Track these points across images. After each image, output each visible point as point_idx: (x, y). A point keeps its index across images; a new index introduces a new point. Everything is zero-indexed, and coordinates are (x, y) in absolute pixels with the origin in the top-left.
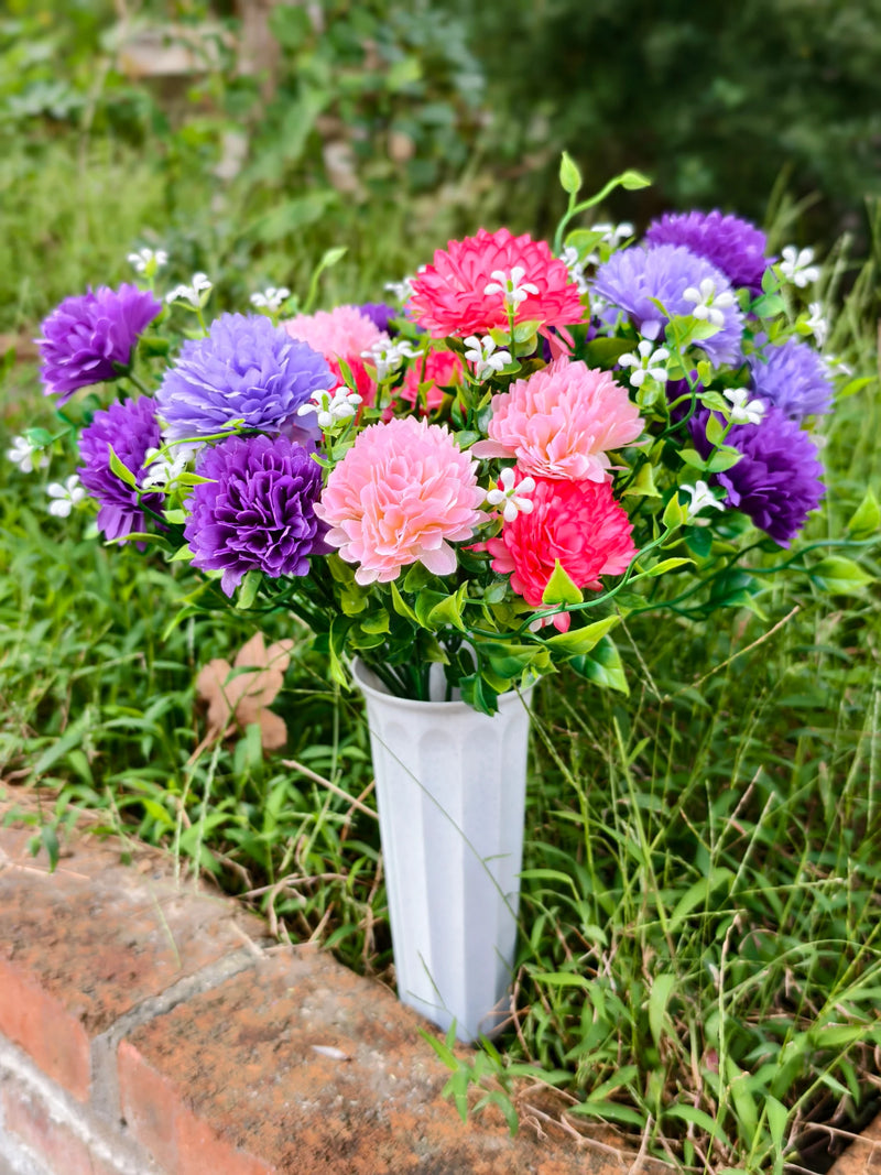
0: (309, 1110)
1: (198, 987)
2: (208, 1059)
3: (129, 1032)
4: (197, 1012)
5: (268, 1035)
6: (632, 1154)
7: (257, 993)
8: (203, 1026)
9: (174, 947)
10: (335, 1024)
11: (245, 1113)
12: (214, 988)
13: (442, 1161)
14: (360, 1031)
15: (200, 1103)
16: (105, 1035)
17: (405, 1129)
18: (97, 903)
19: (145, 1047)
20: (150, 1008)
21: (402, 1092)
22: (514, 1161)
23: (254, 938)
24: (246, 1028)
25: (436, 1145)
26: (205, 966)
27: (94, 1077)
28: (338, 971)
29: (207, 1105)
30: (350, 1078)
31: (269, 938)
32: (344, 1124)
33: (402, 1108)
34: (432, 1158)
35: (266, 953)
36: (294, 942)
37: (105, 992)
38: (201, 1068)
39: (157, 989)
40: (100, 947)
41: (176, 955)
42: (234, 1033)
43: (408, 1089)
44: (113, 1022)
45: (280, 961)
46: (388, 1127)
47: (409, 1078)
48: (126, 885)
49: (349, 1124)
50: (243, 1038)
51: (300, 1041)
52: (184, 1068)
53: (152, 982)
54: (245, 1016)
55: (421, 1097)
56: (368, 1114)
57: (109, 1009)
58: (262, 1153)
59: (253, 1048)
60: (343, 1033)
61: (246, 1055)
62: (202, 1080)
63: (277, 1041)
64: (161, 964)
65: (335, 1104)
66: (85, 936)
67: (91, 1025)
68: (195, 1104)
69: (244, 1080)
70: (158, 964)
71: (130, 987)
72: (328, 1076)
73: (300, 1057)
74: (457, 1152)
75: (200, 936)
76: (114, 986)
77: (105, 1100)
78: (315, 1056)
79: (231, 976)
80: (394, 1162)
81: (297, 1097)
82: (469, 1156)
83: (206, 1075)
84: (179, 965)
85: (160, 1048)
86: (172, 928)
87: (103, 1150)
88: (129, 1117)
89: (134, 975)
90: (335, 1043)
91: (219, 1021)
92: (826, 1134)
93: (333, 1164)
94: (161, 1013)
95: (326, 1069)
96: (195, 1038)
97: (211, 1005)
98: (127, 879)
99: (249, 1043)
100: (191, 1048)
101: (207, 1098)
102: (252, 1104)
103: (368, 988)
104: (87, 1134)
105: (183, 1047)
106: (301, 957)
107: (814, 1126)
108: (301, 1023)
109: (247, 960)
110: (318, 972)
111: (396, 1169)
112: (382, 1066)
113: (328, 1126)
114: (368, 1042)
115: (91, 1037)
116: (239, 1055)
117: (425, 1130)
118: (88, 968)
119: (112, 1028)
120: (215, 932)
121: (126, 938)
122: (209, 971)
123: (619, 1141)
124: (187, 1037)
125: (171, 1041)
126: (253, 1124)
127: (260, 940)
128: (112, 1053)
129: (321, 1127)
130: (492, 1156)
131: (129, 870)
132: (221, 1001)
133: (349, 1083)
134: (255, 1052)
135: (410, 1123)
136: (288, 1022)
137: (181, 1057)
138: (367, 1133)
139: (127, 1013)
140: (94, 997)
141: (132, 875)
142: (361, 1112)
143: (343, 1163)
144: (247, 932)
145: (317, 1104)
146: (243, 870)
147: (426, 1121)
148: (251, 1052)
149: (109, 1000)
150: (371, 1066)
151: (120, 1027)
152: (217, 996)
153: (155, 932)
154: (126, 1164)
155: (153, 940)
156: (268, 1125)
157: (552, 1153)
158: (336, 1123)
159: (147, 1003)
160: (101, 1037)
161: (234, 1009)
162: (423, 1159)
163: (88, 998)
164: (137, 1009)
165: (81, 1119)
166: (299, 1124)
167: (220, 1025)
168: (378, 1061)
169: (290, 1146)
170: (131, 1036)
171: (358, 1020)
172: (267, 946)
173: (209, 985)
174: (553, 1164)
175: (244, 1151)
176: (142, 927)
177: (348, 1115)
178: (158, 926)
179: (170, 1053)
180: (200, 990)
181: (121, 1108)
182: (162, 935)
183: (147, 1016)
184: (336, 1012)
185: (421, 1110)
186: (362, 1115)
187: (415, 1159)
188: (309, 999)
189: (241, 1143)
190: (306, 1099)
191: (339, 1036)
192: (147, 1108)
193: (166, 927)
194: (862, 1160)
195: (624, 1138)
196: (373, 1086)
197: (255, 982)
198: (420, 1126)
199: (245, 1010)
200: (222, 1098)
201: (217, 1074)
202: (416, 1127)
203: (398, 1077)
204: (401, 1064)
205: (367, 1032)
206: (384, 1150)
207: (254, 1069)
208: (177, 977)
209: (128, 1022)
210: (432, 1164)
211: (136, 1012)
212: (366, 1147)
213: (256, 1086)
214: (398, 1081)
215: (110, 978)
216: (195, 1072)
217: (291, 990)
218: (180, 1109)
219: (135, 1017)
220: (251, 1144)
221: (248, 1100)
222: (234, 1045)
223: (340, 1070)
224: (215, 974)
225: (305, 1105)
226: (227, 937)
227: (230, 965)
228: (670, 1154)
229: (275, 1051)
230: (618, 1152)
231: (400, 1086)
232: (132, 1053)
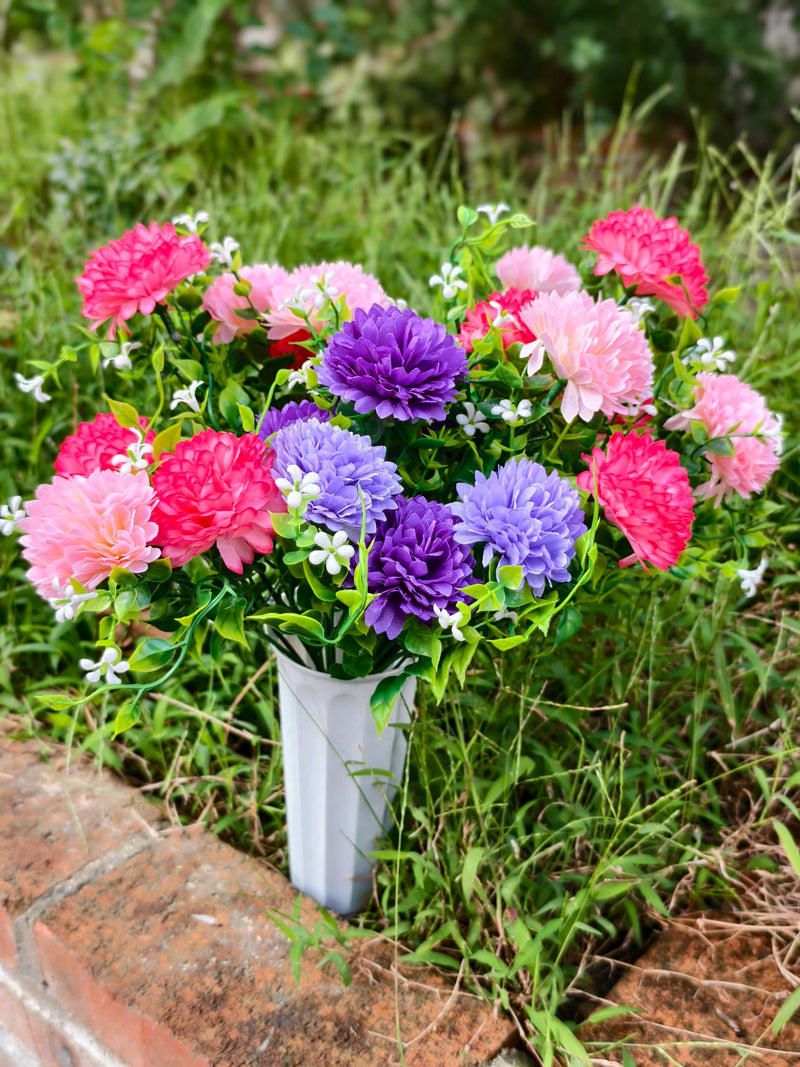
0: (189, 971)
1: (101, 870)
2: (107, 933)
3: (43, 912)
4: (100, 892)
5: (158, 908)
6: (448, 991)
7: (151, 872)
8: (105, 903)
9: (83, 836)
10: (214, 894)
11: (135, 977)
12: (115, 869)
13: (294, 1007)
14: (234, 900)
15: (100, 971)
16: (23, 916)
17: (266, 983)
18: (19, 800)
19: (55, 926)
20: (61, 891)
21: (266, 950)
22: (353, 1003)
23: (150, 823)
24: (139, 902)
25: (290, 994)
26: (109, 849)
27: (19, 949)
28: (219, 848)
29: (105, 972)
30: (224, 941)
31: (164, 820)
32: (217, 981)
33: (264, 964)
34: (286, 1006)
35: (161, 836)
36: (185, 824)
37: (23, 879)
38: (102, 941)
39: (67, 874)
40: (20, 838)
41: (85, 843)
42: (130, 907)
43: (271, 947)
44: (30, 905)
45: (172, 840)
46: (252, 981)
47: (272, 937)
48: (44, 781)
49: (221, 981)
50: (137, 912)
51: (184, 912)
52: (87, 942)
53: (64, 867)
54: (139, 892)
55: (281, 953)
56: (237, 971)
57: (26, 894)
58: (147, 1011)
59: (144, 921)
60: (220, 902)
61: (139, 927)
62: (101, 951)
63: (165, 913)
64: (72, 850)
65: (210, 965)
66: (7, 830)
67: (12, 909)
68: (95, 971)
69: (136, 949)
70: (70, 851)
71: (45, 873)
72: (205, 941)
73: (183, 926)
74: (307, 999)
75: (105, 823)
76: (31, 873)
77: (29, 967)
78: (196, 923)
79: (130, 858)
80: (255, 1010)
81: (179, 961)
82: (316, 1001)
83: (105, 947)
84: (86, 851)
85: (67, 926)
86: (81, 819)
87: (33, 1004)
88: (49, 980)
89: (48, 862)
90: (212, 912)
91: (117, 898)
92: (607, 965)
93: (205, 1017)
94: (69, 895)
95: (204, 935)
96: (98, 915)
97: (111, 884)
98: (45, 775)
99: (142, 916)
100: (94, 923)
101: (105, 966)
102: (142, 969)
103: (243, 861)
104: (20, 993)
105: (87, 924)
106: (189, 837)
107: (598, 958)
108: (186, 894)
109: (144, 842)
110: (203, 850)
111: (256, 1017)
112: (250, 929)
113: (203, 984)
114: (240, 909)
115: (12, 919)
116: (133, 928)
117: (283, 982)
118: (10, 859)
119: (30, 910)
120: (118, 818)
121: (43, 829)
122: (112, 855)
123: (440, 980)
124: (91, 915)
125: (78, 919)
126: (142, 986)
127: (156, 824)
128: (30, 930)
129: (198, 984)
130: (335, 1000)
131: (48, 767)
132: (120, 881)
133: (222, 946)
134: (147, 924)
135: (270, 976)
136: (175, 896)
137: (85, 934)
138: (235, 988)
139: (41, 896)
140: (14, 885)
141: (50, 772)
142: (231, 969)
143: (213, 1014)
144: (145, 817)
145: (195, 965)
146: (144, 762)
147: (284, 974)
148: (143, 923)
149: (26, 886)
150: (241, 930)
151: (36, 909)
152: (117, 876)
153: (68, 823)
154: (52, 1016)
155: (66, 830)
156: (154, 985)
157: (384, 994)
158: (210, 981)
159: (59, 886)
160: (20, 918)
161: (131, 887)
162: (279, 1006)
163: (9, 886)
164: (50, 892)
165: (14, 980)
166: (179, 985)
167: (118, 904)
168: (248, 925)
169: (171, 1003)
170: (44, 916)
171: (234, 891)
172: (162, 829)
173: (111, 867)
174: (384, 1004)
175: (134, 1010)
176: (57, 817)
177: (220, 973)
178: (70, 817)
179: (76, 929)
180: (103, 872)
181: (43, 973)
182: (73, 824)
183: (58, 898)
184: (215, 884)
185: (281, 965)
186: (231, 973)
187: (273, 1007)
188: (195, 874)
189: (132, 1002)
190: (186, 962)
191: (216, 906)
192: (61, 975)
193: (77, 818)
194: (635, 984)
195: (444, 977)
196: (242, 948)
197: (149, 861)
198: (279, 979)
199: (140, 888)
200: (117, 966)
201: (114, 945)
202: (275, 980)
203: (263, 938)
204: (267, 927)
205: (241, 900)
206: (247, 1001)
207: (145, 938)
208: (84, 862)
209: (42, 904)
210: (286, 1010)
211: (50, 895)
212: (233, 1000)
213: (146, 953)
214: (263, 942)
215: (28, 867)
216: (96, 945)
217: (179, 867)
218: (84, 976)
219: (49, 899)
220: (139, 1004)
221: (139, 966)
222: (130, 919)
223: (215, 934)
224: (117, 856)
225: (186, 967)
226: (128, 823)
227: (129, 848)
228: (479, 989)
229: (163, 922)
230: (437, 990)
231: (264, 946)
232: (44, 931)
